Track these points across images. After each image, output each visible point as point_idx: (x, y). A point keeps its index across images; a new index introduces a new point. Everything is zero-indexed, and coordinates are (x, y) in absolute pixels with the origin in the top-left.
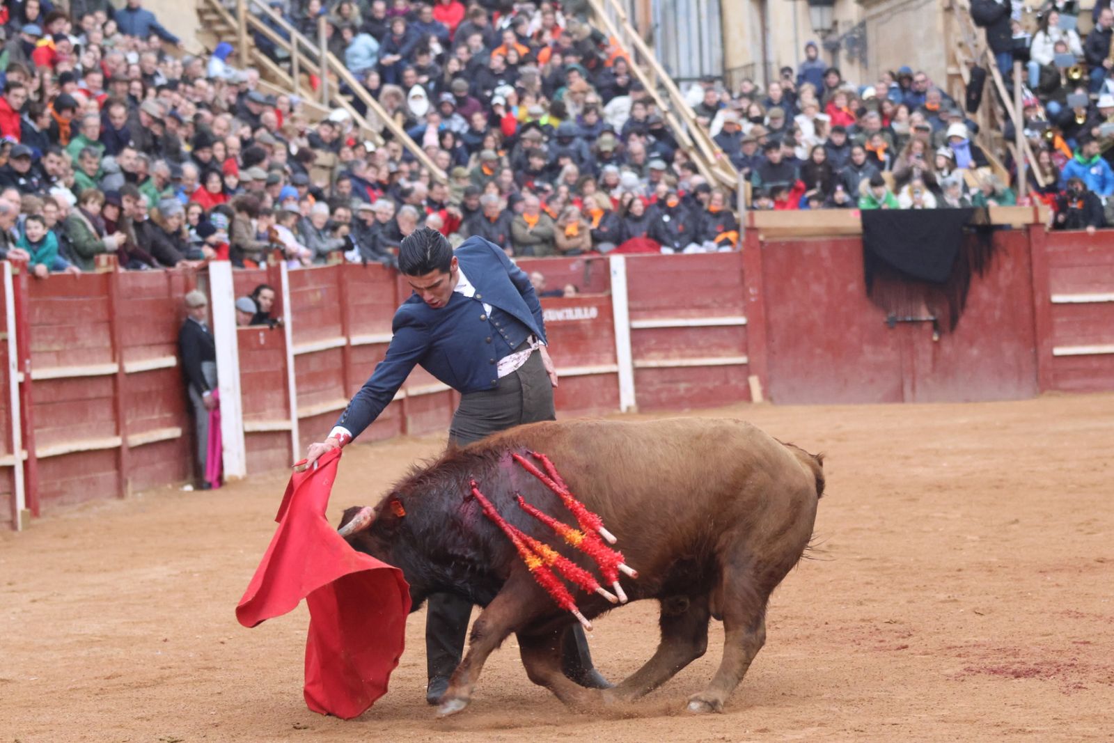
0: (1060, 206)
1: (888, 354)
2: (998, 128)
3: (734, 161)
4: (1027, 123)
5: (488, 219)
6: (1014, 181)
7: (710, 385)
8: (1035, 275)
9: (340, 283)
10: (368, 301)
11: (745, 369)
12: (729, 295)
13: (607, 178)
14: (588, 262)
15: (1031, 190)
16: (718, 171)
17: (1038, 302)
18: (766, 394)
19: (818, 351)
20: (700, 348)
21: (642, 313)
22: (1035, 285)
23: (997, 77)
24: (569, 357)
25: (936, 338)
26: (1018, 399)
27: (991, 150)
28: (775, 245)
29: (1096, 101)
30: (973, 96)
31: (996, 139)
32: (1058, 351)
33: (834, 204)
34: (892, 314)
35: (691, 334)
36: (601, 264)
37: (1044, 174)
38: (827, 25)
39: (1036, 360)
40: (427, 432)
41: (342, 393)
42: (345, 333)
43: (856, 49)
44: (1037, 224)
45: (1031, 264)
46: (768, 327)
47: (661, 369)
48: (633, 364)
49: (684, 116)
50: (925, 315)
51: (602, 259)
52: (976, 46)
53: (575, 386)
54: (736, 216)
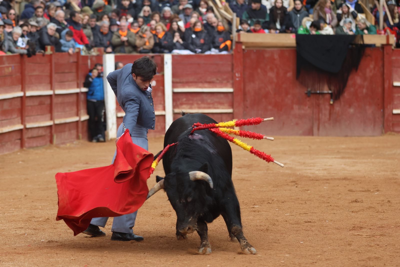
1: (307, 110)
3: (231, 6)
5: (102, 33)
6: (377, 22)
8: (385, 71)
9: (22, 63)
10: (36, 73)
11: (231, 116)
12: (225, 77)
13: (165, 14)
15: (386, 27)
16: (223, 11)
17: (386, 85)
19: (270, 107)
20: (209, 104)
21: (179, 85)
22: (385, 76)
25: (332, 102)
26: (373, 136)
27: (366, 6)
28: (250, 52)
32: (395, 111)
34: (309, 89)
35: (204, 96)
36: (159, 58)
37: (393, 18)
39: (383, 115)
40: (63, 143)
41: (20, 121)
42: (23, 90)
44: (388, 45)
45: (383, 66)
46: (245, 94)
48: (173, 111)
50: (326, 90)
51: (160, 56)
54: (231, 36)
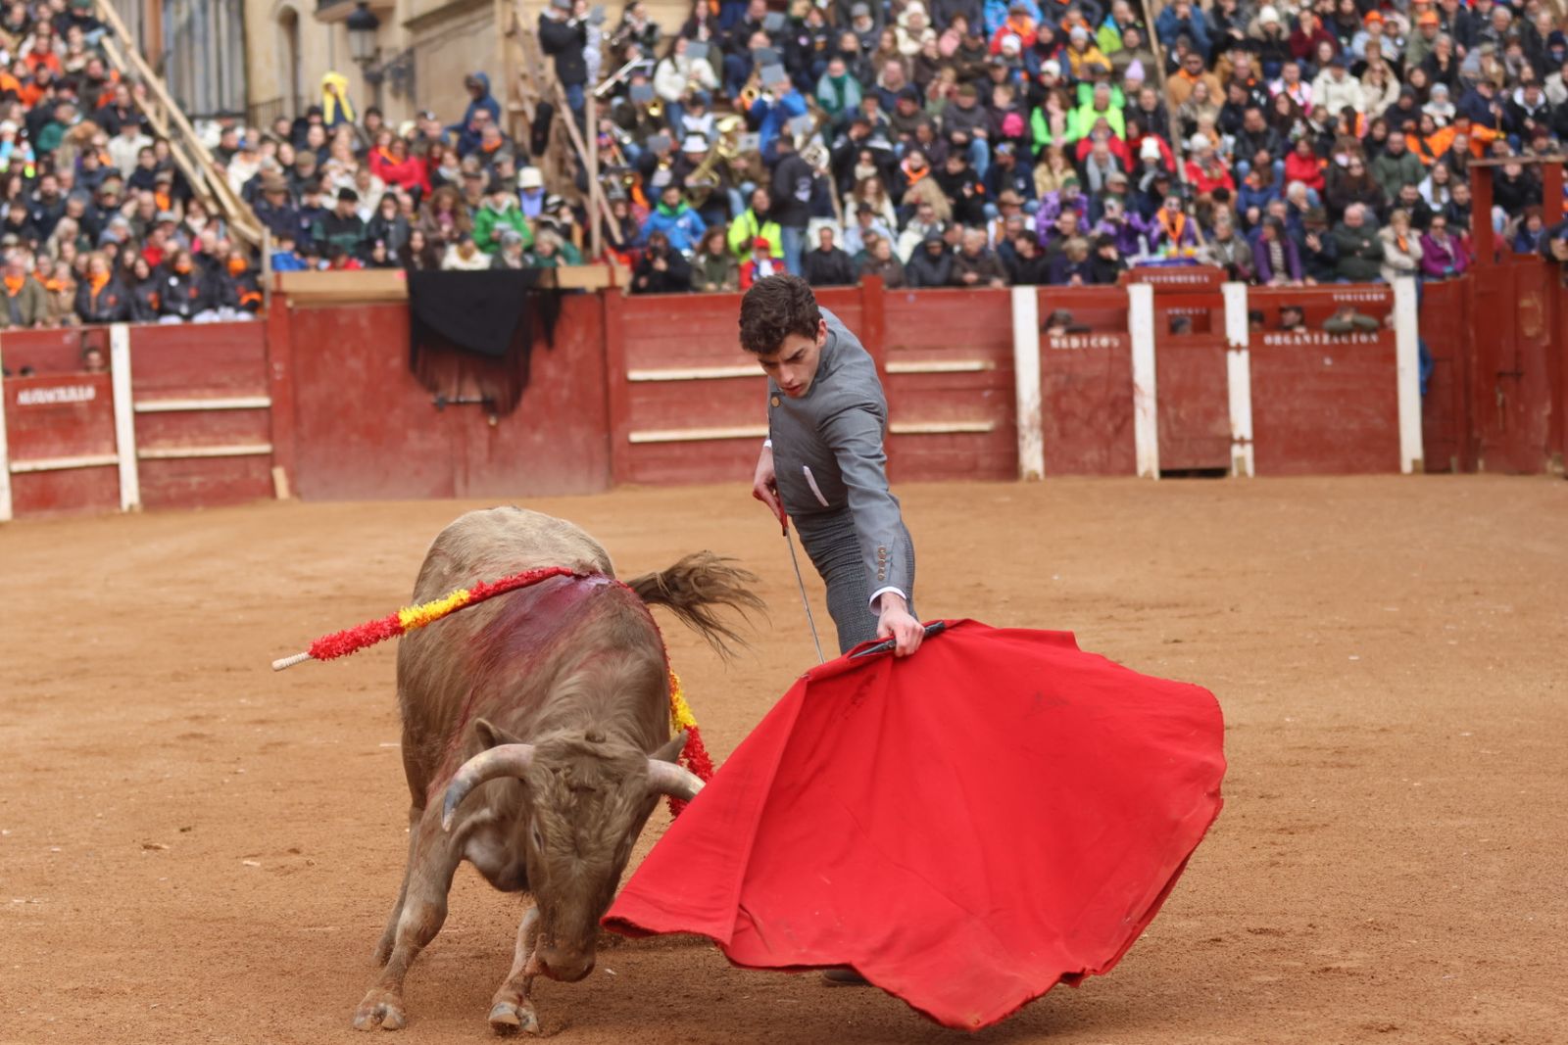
0: (641, 268)
1: (438, 441)
2: (569, 174)
3: (258, 212)
4: (602, 168)
6: (586, 236)
7: (227, 479)
8: (610, 348)
11: (270, 460)
12: (250, 372)
14: (84, 334)
15: (608, 249)
16: (239, 224)
17: (613, 379)
18: (293, 489)
19: (354, 438)
20: (216, 434)
21: (148, 394)
22: (610, 360)
23: (567, 114)
24: (59, 446)
25: (492, 422)
26: (588, 494)
28: (304, 313)
29: (683, 143)
30: (539, 136)
31: (567, 187)
32: (636, 437)
33: (374, 264)
34: (442, 394)
35: (206, 419)
36: (99, 335)
38: (369, 52)
39: (609, 445)
43: (403, 81)
44: (613, 288)
45: (604, 335)
46: (296, 410)
47: (169, 460)
48: (137, 454)
49: (198, 158)
51: (102, 330)
52: (543, 78)
53: (67, 481)
54: (260, 278)
